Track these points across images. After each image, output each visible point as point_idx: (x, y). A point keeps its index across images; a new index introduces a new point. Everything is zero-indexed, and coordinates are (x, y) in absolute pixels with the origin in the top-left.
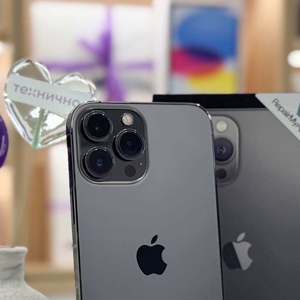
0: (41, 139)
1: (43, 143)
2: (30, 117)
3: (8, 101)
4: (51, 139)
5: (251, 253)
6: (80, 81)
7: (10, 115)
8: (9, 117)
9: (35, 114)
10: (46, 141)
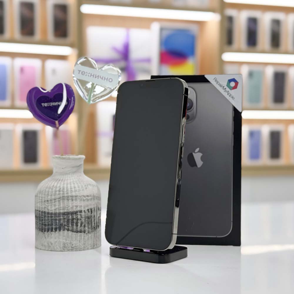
0: (92, 99)
1: (93, 101)
2: (87, 87)
3: (75, 79)
4: (97, 99)
5: (202, 158)
6: (113, 69)
7: (76, 86)
8: (75, 87)
9: (89, 86)
10: (95, 100)
